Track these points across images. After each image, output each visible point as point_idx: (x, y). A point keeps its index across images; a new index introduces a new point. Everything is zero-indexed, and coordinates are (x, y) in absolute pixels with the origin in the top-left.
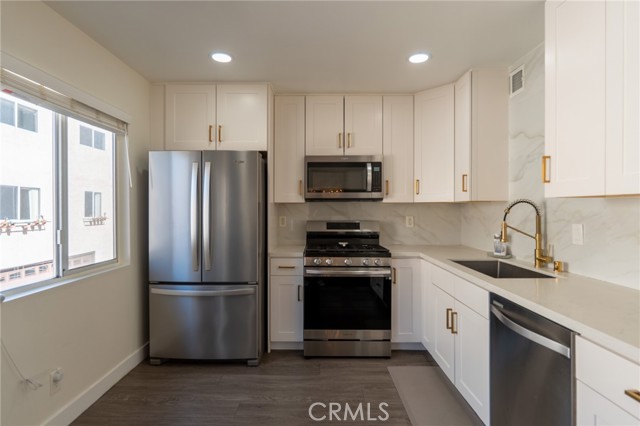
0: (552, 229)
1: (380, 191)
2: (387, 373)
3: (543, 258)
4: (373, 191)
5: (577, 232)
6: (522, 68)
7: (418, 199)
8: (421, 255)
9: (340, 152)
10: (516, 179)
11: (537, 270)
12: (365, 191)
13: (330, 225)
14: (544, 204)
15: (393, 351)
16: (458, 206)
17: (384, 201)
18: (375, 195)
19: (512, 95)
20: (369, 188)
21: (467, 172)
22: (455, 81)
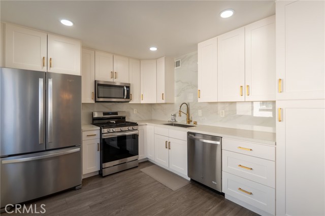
0: (191, 112)
1: (129, 98)
2: (141, 172)
3: (189, 121)
4: (126, 98)
5: (200, 112)
6: (180, 60)
7: (142, 102)
8: (147, 124)
9: (111, 80)
10: (178, 96)
11: (188, 124)
12: (123, 98)
13: (105, 114)
14: (189, 104)
15: (139, 163)
16: (151, 105)
17: (130, 102)
18: (127, 100)
19: (175, 68)
20: (125, 97)
21: (164, 93)
22: (157, 59)
